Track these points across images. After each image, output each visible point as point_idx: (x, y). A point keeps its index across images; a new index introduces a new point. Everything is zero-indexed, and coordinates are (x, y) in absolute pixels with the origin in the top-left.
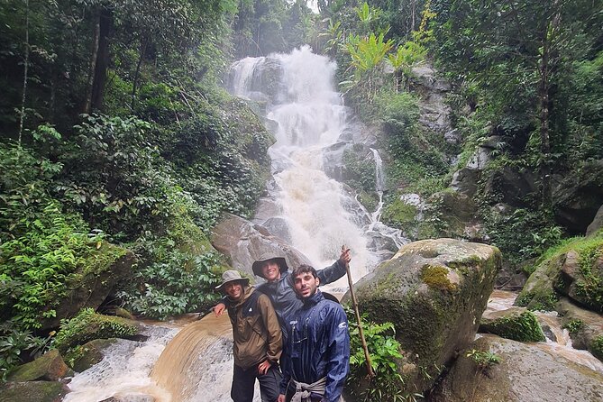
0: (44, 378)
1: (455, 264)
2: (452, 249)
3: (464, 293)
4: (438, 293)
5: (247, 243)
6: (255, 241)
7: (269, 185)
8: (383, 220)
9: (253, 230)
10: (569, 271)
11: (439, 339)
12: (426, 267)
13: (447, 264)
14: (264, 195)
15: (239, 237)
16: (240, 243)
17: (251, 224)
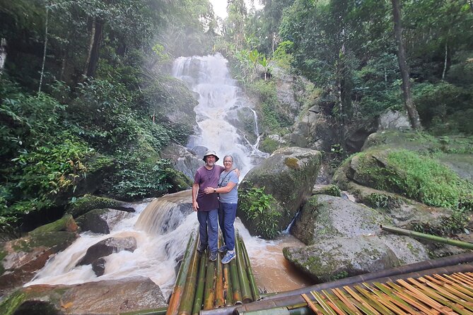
0: (63, 230)
1: (301, 157)
2: (299, 150)
3: (306, 170)
4: (293, 170)
5: (184, 159)
6: (188, 158)
7: (195, 127)
8: (259, 148)
9: (187, 151)
10: (353, 167)
11: (294, 194)
12: (287, 159)
13: (296, 157)
14: (192, 133)
15: (179, 155)
16: (179, 159)
17: (186, 148)
